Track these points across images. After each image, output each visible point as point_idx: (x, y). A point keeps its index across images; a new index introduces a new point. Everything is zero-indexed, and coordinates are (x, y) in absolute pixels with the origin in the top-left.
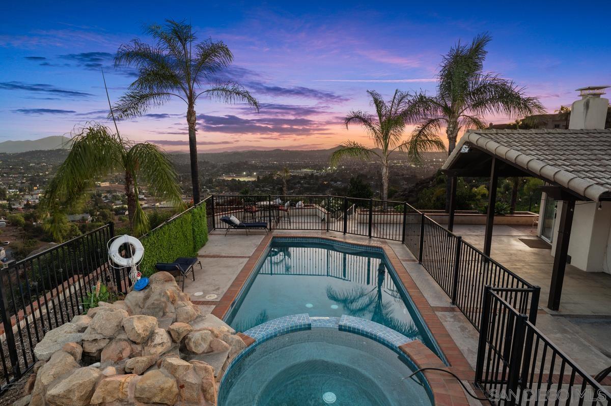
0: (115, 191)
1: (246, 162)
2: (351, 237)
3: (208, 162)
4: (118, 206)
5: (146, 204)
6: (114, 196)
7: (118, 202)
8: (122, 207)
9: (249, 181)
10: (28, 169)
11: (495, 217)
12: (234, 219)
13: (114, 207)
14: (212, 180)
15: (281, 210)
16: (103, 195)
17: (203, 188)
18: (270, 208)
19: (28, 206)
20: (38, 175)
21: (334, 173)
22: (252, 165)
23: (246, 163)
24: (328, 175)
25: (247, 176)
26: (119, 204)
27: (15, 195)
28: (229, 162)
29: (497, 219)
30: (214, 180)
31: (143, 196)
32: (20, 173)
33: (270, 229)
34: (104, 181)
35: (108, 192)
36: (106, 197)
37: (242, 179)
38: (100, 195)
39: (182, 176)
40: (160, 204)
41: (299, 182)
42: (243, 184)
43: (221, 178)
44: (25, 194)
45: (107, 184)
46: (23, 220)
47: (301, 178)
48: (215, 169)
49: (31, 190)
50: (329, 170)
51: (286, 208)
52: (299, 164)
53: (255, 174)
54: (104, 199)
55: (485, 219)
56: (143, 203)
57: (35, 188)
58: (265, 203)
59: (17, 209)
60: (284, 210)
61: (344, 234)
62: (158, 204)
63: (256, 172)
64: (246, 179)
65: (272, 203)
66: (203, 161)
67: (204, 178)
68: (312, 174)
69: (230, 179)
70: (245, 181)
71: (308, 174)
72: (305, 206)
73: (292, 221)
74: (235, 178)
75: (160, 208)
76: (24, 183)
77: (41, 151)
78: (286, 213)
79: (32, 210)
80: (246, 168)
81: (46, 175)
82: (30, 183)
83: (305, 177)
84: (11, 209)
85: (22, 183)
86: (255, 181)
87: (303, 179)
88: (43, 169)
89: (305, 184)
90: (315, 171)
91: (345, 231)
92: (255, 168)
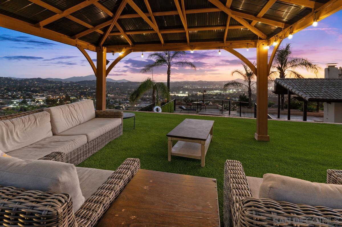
0: (116, 99)
2: (232, 116)
4: (117, 106)
5: (130, 105)
6: (115, 101)
7: (117, 104)
8: (119, 106)
9: (183, 96)
10: (80, 88)
11: (307, 112)
12: (183, 107)
13: (115, 106)
15: (203, 105)
16: (111, 100)
18: (198, 104)
20: (84, 91)
21: (234, 93)
22: (185, 88)
23: (182, 87)
24: (230, 94)
25: (182, 93)
26: (117, 105)
29: (308, 113)
32: (77, 90)
33: (198, 112)
34: (112, 94)
35: (113, 99)
37: (179, 95)
38: (109, 100)
40: (137, 105)
41: (212, 98)
42: (180, 98)
44: (78, 99)
45: (113, 95)
47: (214, 95)
50: (231, 91)
51: (204, 104)
52: (213, 88)
54: (111, 102)
55: (302, 113)
56: (128, 105)
57: (82, 96)
58: (196, 102)
60: (204, 105)
61: (229, 115)
62: (136, 105)
63: (188, 92)
64: (182, 95)
65: (199, 102)
68: (220, 94)
69: (173, 95)
70: (181, 96)
71: (218, 93)
72: (213, 105)
73: (207, 110)
74: (176, 95)
75: (136, 107)
76: (78, 94)
77: (86, 81)
78: (204, 106)
80: (182, 89)
81: (87, 91)
82: (80, 94)
83: (216, 95)
86: (187, 96)
87: (215, 95)
88: (86, 88)
89: (216, 98)
90: (222, 92)
91: (230, 114)
92: (187, 90)
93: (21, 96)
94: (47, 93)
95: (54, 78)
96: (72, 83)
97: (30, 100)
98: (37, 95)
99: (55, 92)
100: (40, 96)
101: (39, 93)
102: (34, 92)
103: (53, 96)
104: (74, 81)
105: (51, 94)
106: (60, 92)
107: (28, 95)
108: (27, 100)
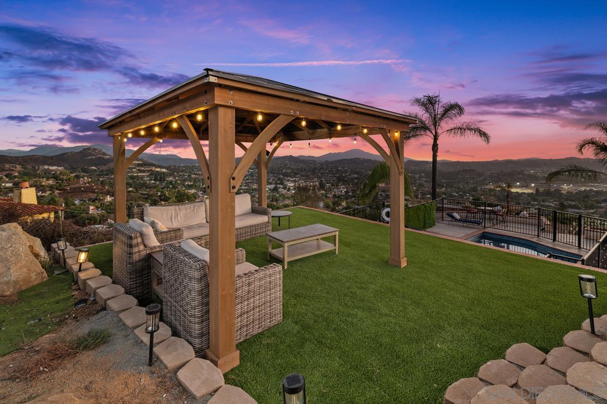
1: (522, 171)
2: (559, 245)
3: (474, 170)
9: (524, 193)
10: (338, 171)
14: (477, 189)
16: (379, 193)
17: (466, 196)
19: (335, 196)
20: (342, 176)
22: (529, 175)
23: (521, 173)
25: (521, 187)
27: (329, 188)
28: (499, 172)
30: (479, 188)
31: (409, 197)
32: (333, 174)
33: (485, 227)
34: (382, 183)
35: (383, 191)
36: (381, 195)
37: (514, 190)
39: (446, 182)
42: (515, 196)
43: (488, 187)
46: (331, 205)
48: (482, 178)
49: (337, 185)
53: (533, 185)
54: (380, 196)
59: (329, 197)
61: (554, 241)
63: (535, 183)
64: (520, 191)
66: (468, 169)
67: (468, 186)
69: (499, 189)
70: (517, 193)
72: (529, 216)
77: (345, 159)
79: (336, 199)
80: (521, 178)
81: (346, 176)
82: (338, 181)
84: (326, 197)
85: (334, 180)
86: (532, 193)
88: (345, 172)
91: (554, 239)
92: (534, 178)
93: (273, 180)
94: (298, 177)
95: (306, 155)
96: (327, 163)
97: (281, 186)
98: (288, 180)
99: (307, 176)
100: (292, 181)
101: (291, 177)
102: (286, 176)
103: (305, 182)
104: (330, 160)
105: (304, 180)
106: (313, 176)
107: (279, 179)
108: (278, 186)
